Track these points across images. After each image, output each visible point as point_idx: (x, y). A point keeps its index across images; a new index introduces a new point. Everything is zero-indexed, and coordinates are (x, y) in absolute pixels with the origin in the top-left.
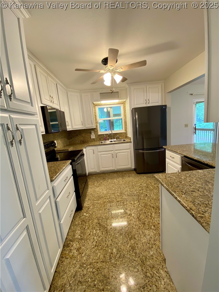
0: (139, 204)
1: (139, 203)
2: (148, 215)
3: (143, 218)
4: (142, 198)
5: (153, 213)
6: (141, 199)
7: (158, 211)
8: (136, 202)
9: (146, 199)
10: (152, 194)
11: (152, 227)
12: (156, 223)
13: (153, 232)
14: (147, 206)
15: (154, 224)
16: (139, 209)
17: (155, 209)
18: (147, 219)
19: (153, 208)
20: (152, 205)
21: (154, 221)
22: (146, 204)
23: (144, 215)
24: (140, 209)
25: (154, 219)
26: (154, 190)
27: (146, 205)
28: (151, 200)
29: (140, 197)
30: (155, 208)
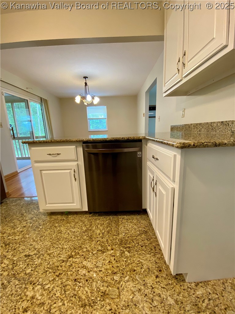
0: (42, 285)
1: (40, 287)
2: (85, 275)
3: (89, 291)
4: (28, 271)
5: (85, 263)
6: (30, 275)
7: (83, 252)
8: (30, 294)
9: (37, 261)
10: (34, 243)
11: (116, 278)
12: (108, 267)
13: (128, 281)
14: (60, 268)
15: (110, 272)
16: (58, 294)
17: (75, 255)
18: (94, 284)
19: (71, 256)
20: (63, 257)
21: (103, 269)
22: (52, 269)
23: (81, 284)
24: (58, 288)
25: (97, 267)
26: (27, 236)
27: (54, 269)
28: (49, 252)
29: (22, 274)
30: (73, 253)
